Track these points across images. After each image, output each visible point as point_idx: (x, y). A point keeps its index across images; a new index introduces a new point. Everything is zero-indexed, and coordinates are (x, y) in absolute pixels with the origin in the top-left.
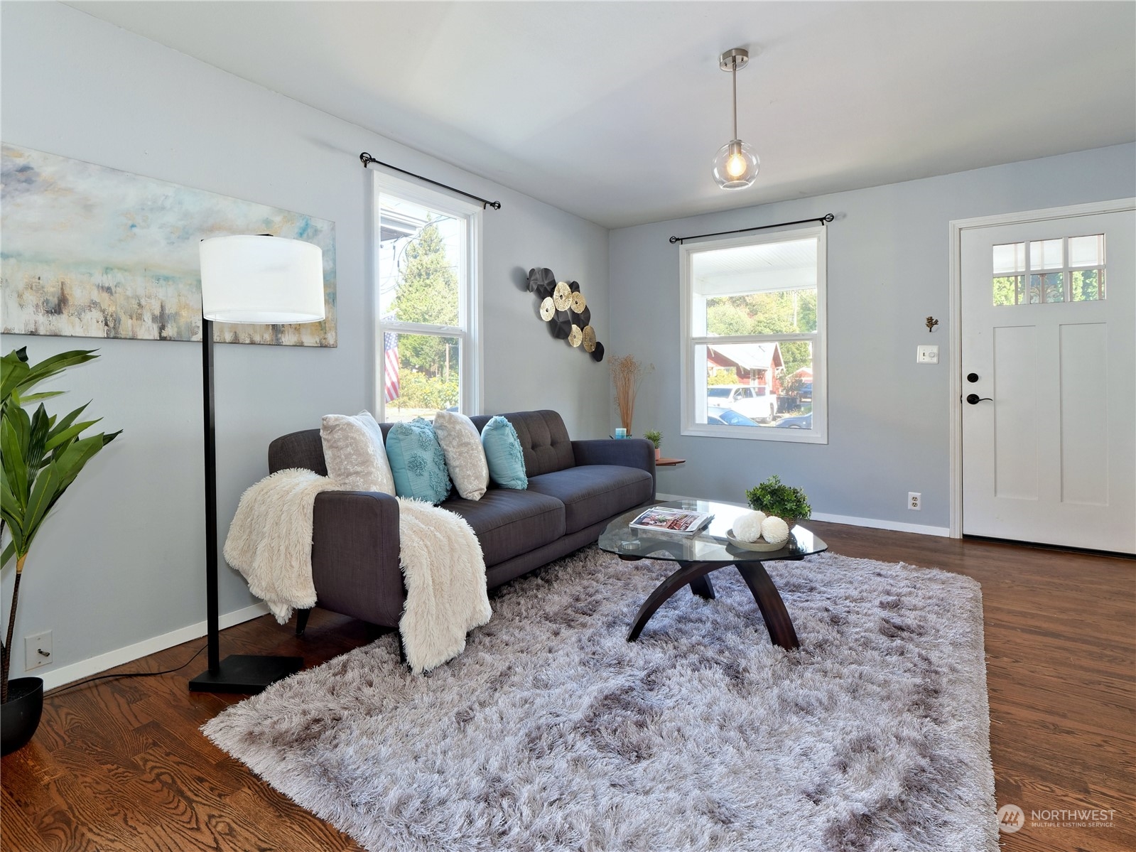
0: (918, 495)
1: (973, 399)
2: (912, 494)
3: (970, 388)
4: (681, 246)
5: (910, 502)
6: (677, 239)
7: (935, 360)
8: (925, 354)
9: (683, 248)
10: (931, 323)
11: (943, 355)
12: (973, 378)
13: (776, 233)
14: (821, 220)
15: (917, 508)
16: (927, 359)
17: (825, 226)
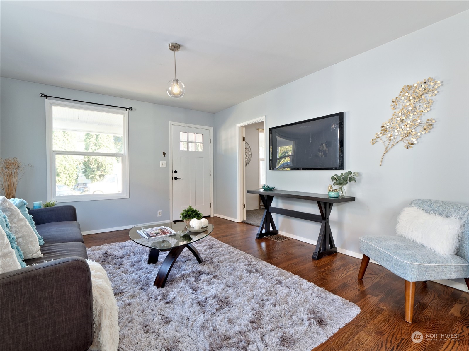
0: (160, 211)
1: (176, 178)
2: (159, 211)
3: (175, 175)
4: (46, 100)
5: (158, 214)
6: (45, 96)
7: (165, 166)
8: (163, 164)
9: (48, 101)
10: (164, 154)
11: (168, 164)
12: (176, 172)
13: (105, 108)
14: (127, 109)
15: (160, 216)
16: (164, 166)
17: (127, 112)
